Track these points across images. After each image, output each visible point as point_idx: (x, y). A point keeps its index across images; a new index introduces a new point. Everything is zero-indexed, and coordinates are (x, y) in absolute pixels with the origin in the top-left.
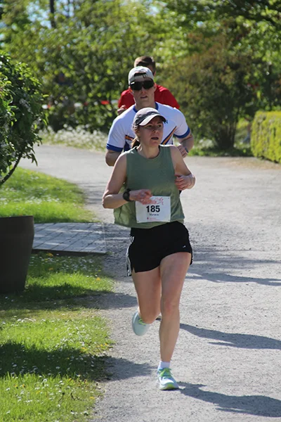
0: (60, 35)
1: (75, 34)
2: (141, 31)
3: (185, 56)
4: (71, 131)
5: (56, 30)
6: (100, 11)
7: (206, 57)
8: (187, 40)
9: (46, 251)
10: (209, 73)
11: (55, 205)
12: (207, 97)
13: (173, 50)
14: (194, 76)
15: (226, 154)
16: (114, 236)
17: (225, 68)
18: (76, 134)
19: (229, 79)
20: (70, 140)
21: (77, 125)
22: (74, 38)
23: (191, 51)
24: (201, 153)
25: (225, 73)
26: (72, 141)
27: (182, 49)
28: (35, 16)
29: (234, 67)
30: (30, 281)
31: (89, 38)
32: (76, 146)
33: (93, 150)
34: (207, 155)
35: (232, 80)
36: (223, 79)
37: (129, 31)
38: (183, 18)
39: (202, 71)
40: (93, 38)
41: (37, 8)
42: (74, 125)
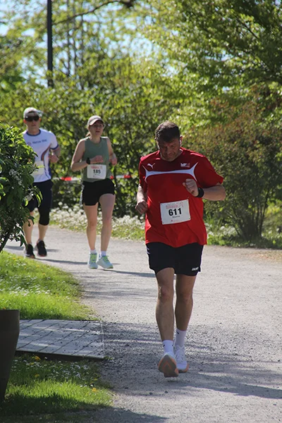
0: (58, 96)
1: (77, 96)
2: (155, 94)
3: (207, 126)
4: (67, 210)
5: (54, 90)
6: (106, 70)
7: (232, 128)
8: (209, 107)
9: (31, 354)
10: (234, 148)
11: (44, 297)
12: (231, 176)
13: (192, 119)
14: (217, 150)
15: (252, 245)
16: (114, 337)
17: (254, 142)
18: (72, 214)
19: (258, 156)
20: (65, 220)
21: (75, 203)
22: (76, 100)
23: (213, 119)
24: (222, 242)
25: (254, 149)
26: (67, 222)
27: (204, 117)
28: (29, 73)
29: (265, 142)
30: (12, 390)
31: (92, 100)
32: (71, 228)
34: (229, 245)
35: (262, 157)
36: (251, 155)
37: (140, 95)
38: (206, 82)
39: (226, 144)
40: (98, 101)
41: (32, 63)
42: (71, 203)
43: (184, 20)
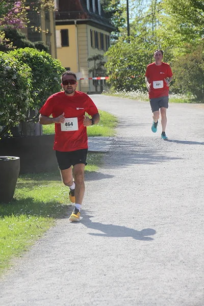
8: (187, 47)
10: (193, 63)
12: (192, 75)
14: (186, 64)
23: (187, 52)
24: (188, 102)
25: (200, 63)
32: (132, 99)
33: (140, 100)
34: (191, 103)
39: (190, 62)
43: (174, 13)
